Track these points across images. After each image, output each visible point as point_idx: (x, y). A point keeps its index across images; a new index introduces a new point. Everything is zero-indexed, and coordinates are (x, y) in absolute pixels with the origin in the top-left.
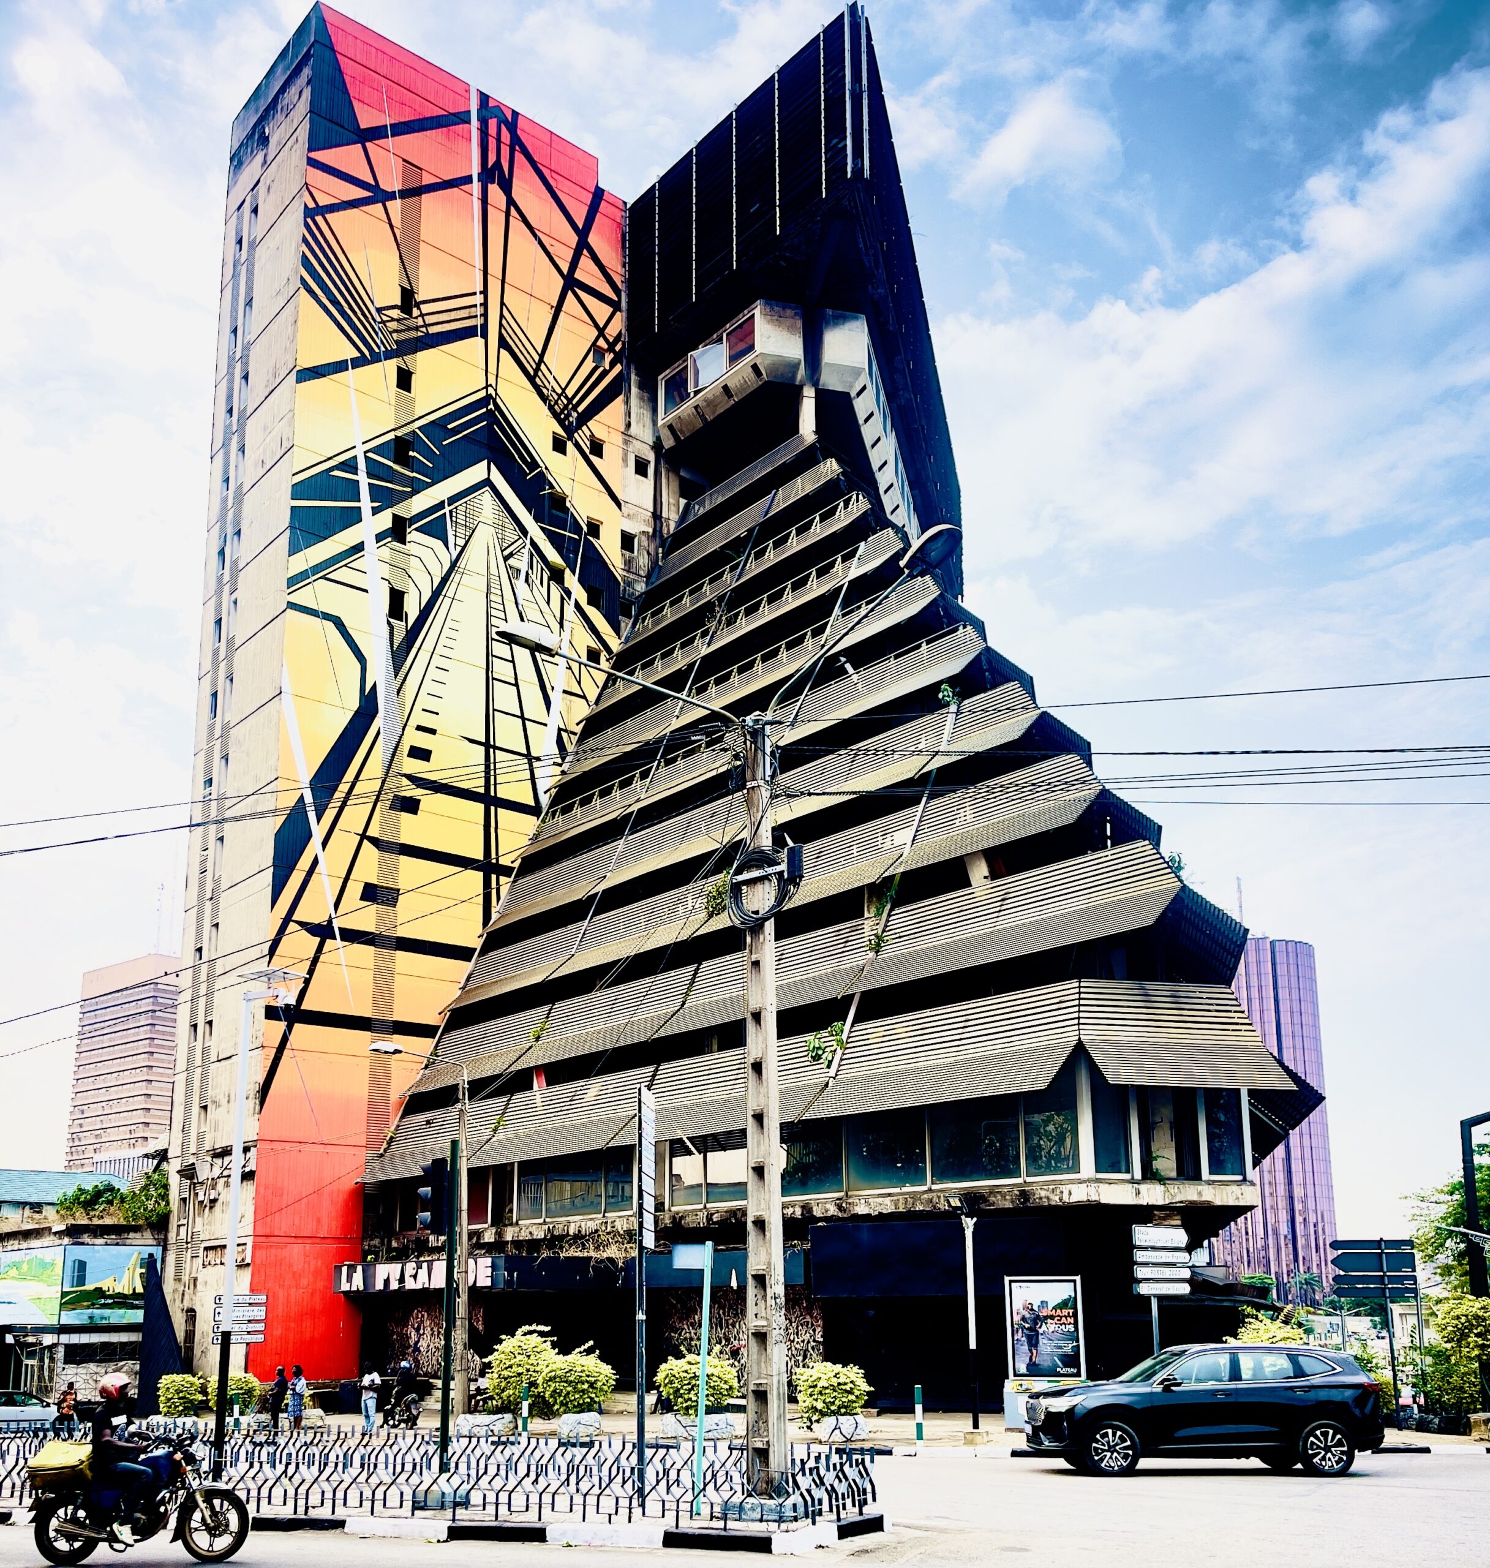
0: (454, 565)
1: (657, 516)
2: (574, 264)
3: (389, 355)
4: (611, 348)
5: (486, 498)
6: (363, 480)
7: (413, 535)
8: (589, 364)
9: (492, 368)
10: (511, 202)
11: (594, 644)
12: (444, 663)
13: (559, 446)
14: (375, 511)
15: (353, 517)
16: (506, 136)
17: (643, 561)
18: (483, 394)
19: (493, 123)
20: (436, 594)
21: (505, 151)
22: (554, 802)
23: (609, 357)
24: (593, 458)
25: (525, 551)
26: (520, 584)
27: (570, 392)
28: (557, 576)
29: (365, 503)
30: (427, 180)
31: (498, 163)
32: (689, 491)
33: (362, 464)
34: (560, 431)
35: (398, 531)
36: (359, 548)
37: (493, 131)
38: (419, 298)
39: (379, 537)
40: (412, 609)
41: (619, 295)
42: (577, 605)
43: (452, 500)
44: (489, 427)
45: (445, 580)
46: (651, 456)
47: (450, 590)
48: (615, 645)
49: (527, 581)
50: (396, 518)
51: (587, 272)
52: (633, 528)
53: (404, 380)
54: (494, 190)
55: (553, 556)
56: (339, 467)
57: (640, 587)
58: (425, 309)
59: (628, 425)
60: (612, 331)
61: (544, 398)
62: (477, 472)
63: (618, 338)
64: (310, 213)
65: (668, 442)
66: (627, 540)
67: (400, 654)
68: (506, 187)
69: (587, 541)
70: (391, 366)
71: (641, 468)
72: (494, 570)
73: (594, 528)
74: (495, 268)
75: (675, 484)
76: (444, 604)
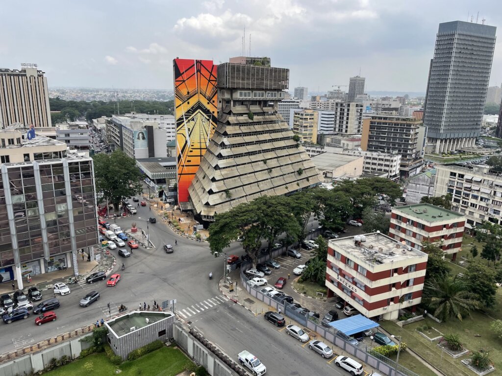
1: (222, 108)
2: (210, 78)
3: (186, 101)
4: (215, 87)
5: (199, 114)
6: (184, 117)
7: (190, 121)
8: (212, 90)
9: (199, 97)
10: (201, 73)
11: (214, 127)
12: (195, 135)
13: (208, 103)
14: (186, 120)
16: (200, 64)
18: (198, 101)
19: (198, 63)
21: (200, 67)
23: (215, 89)
24: (213, 103)
25: (204, 118)
26: (204, 123)
28: (208, 120)
30: (190, 76)
31: (199, 69)
33: (184, 115)
34: (208, 101)
36: (184, 125)
37: (198, 65)
39: (187, 123)
40: (191, 130)
41: (216, 79)
44: (199, 105)
47: (195, 126)
48: (216, 126)
50: (188, 120)
51: (212, 78)
53: (188, 103)
54: (199, 73)
55: (208, 118)
56: (181, 116)
58: (190, 93)
59: (218, 97)
60: (215, 85)
61: (206, 98)
64: (176, 88)
67: (189, 136)
69: (212, 114)
72: (200, 122)
73: (213, 112)
74: (199, 84)
76: (194, 128)
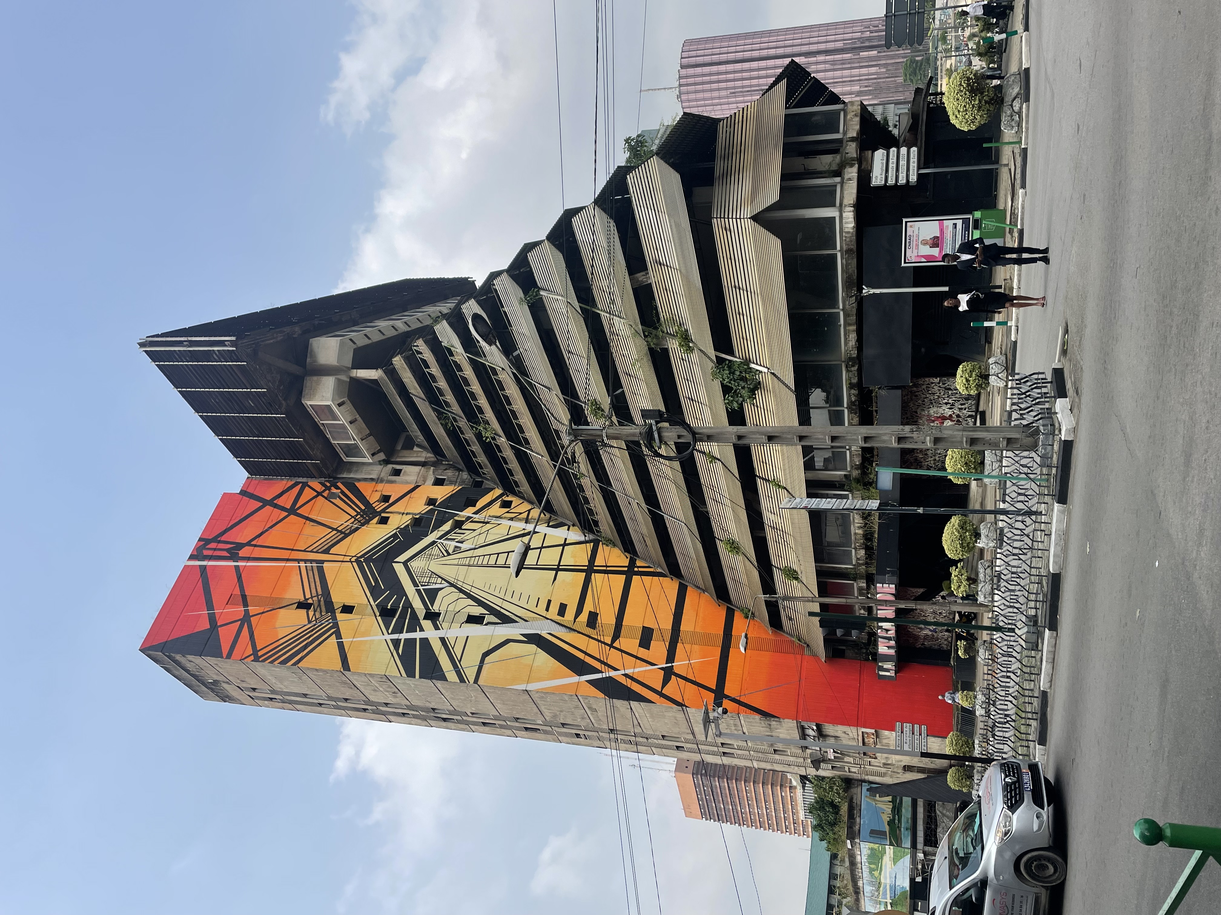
0: (452, 585)
1: (423, 464)
2: (283, 509)
3: (334, 618)
4: (329, 489)
5: (414, 565)
6: (404, 636)
7: (436, 608)
8: (337, 501)
9: (341, 558)
10: (249, 544)
11: (498, 503)
12: (509, 594)
13: (384, 521)
14: (422, 630)
15: (425, 642)
16: (213, 545)
17: (449, 474)
18: (355, 564)
19: (206, 552)
20: (469, 596)
21: (221, 546)
22: (591, 531)
23: (334, 490)
24: (391, 501)
25: (445, 542)
26: (464, 546)
27: (354, 513)
28: (458, 525)
29: (417, 635)
30: (237, 591)
31: (227, 550)
32: (410, 444)
33: (395, 636)
34: (376, 520)
35: (433, 616)
36: (443, 640)
37: (210, 553)
38: (302, 599)
39: (437, 628)
40: (478, 611)
41: (299, 483)
42: (476, 513)
43: (415, 584)
44: (374, 561)
45: (461, 591)
46: (390, 466)
47: (467, 588)
48: (498, 492)
49: (462, 542)
50: (425, 618)
51: (287, 501)
52: (431, 479)
53: (348, 609)
54: (242, 553)
55: (447, 527)
56: (397, 649)
57: (465, 475)
58: (308, 596)
59: (372, 479)
60: (319, 488)
61: (357, 529)
62: (399, 569)
63: (323, 484)
64: (257, 659)
65: (382, 456)
66: (439, 482)
67: (505, 619)
68: (240, 546)
69: (439, 506)
70: (340, 616)
71: (397, 473)
72: (456, 562)
73: (431, 502)
74: (285, 554)
75: (406, 452)
76: (475, 592)
